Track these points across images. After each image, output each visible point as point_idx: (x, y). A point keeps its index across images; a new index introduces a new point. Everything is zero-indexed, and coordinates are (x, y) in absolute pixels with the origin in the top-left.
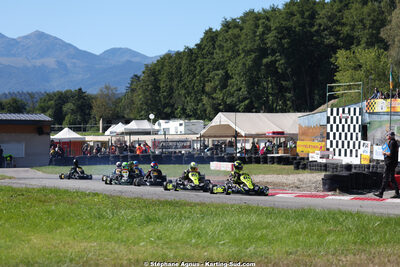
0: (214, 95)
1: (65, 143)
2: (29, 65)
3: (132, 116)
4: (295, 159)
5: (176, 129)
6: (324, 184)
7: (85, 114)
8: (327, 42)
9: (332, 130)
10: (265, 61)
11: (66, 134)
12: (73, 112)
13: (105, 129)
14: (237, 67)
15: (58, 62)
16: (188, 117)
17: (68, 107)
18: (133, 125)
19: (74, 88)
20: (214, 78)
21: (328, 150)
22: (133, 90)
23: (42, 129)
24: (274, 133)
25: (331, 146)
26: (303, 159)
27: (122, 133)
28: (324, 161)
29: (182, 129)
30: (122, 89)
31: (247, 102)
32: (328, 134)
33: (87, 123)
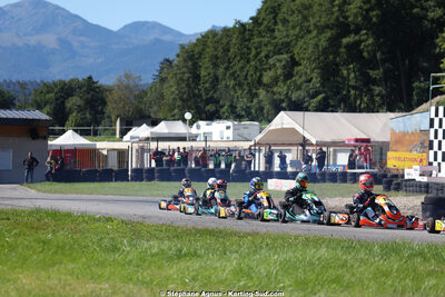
0: (275, 89)
1: (67, 151)
2: (21, 44)
3: (161, 115)
4: (385, 176)
5: (222, 132)
6: (424, 210)
7: (97, 112)
8: (431, 15)
9: (436, 137)
10: (345, 41)
11: (69, 139)
12: (80, 109)
13: (123, 133)
14: (308, 49)
15: (60, 40)
16: (239, 117)
17: (73, 102)
18: (162, 128)
19: (82, 76)
20: (274, 65)
21: (431, 164)
22: (163, 80)
23: (37, 131)
24: (357, 140)
25: (436, 159)
26: (396, 176)
27: (147, 139)
28: (425, 179)
29: (229, 133)
30: (147, 78)
31: (320, 97)
32: (431, 142)
33: (98, 124)
